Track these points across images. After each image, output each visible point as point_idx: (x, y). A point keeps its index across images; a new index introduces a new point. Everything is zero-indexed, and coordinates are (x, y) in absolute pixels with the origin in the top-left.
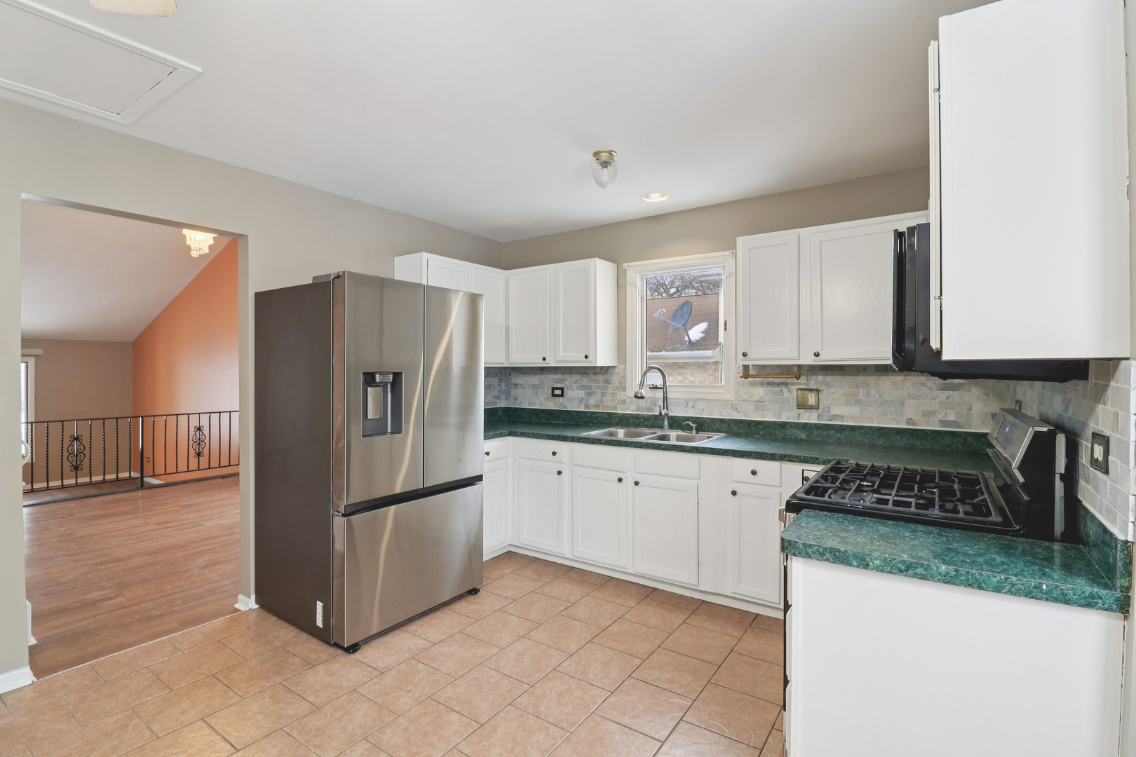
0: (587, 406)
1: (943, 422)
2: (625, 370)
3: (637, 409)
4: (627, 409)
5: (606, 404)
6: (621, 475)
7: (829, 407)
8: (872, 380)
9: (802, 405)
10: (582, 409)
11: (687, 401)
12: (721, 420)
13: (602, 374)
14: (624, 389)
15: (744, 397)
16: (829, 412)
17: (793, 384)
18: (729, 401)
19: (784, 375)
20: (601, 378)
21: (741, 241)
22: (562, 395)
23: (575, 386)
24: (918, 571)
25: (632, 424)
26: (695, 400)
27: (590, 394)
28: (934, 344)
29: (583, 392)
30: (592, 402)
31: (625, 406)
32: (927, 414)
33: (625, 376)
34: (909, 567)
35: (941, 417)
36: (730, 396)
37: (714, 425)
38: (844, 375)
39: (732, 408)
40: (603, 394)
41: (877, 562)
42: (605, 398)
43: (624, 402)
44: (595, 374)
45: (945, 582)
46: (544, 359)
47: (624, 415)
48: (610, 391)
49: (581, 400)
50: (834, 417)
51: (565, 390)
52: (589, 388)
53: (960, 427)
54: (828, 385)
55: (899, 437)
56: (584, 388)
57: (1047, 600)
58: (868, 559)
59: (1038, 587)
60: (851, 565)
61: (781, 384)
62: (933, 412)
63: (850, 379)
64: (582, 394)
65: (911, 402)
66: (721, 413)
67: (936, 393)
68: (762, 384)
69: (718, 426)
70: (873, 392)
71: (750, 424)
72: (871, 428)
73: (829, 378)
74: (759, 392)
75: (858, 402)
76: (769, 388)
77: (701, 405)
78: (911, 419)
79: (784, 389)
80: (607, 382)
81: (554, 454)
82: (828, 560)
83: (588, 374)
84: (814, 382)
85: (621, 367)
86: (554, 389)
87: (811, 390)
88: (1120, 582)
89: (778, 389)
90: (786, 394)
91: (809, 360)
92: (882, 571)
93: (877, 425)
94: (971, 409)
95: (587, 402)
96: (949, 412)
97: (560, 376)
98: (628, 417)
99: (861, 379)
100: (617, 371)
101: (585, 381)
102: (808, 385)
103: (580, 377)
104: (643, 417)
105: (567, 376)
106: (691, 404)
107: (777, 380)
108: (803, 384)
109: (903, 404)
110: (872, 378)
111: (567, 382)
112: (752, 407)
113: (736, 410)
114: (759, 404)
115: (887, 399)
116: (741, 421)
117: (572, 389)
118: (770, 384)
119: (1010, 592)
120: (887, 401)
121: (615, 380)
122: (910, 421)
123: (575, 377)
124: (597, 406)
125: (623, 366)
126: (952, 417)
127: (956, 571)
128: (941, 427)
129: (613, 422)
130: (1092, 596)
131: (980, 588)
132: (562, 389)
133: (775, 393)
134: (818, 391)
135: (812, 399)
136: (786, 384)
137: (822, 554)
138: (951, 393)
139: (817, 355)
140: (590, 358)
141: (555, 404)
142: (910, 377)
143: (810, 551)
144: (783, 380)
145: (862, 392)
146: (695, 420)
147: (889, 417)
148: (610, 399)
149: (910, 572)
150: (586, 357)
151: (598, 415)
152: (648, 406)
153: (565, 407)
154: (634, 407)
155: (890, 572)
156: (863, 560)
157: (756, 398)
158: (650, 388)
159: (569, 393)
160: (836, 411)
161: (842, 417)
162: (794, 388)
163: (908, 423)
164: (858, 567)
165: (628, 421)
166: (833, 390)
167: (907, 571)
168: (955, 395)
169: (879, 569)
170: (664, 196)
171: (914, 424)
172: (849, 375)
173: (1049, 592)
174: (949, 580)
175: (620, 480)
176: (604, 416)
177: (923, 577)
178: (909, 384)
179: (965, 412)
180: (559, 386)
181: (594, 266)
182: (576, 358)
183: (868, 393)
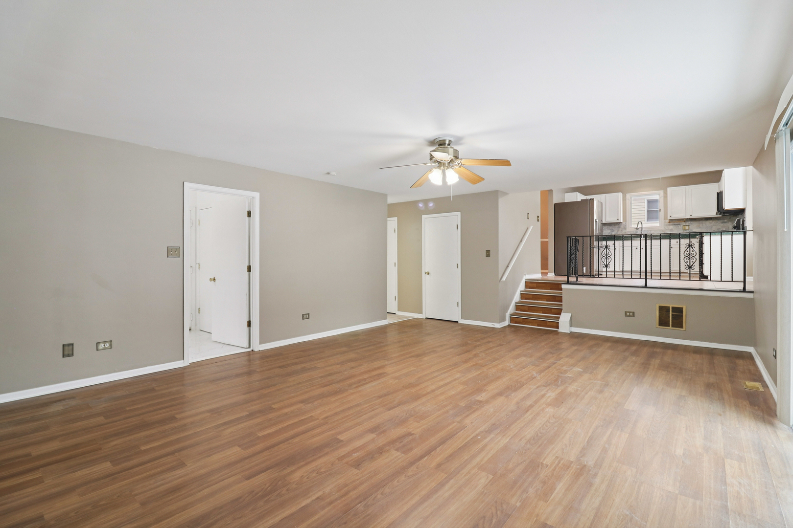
2: (626, 223)
7: (692, 229)
8: (704, 222)
9: (684, 230)
11: (648, 231)
14: (626, 229)
15: (667, 229)
18: (662, 230)
20: (617, 226)
21: (668, 189)
23: (607, 229)
26: (650, 230)
27: (613, 231)
28: (724, 207)
29: (610, 231)
30: (613, 233)
31: (626, 233)
33: (626, 225)
38: (696, 221)
40: (618, 231)
44: (615, 225)
48: (620, 230)
49: (609, 233)
52: (613, 229)
54: (692, 224)
56: (610, 229)
63: (698, 222)
65: (714, 227)
67: (721, 224)
68: (672, 225)
73: (692, 222)
74: (671, 227)
75: (700, 227)
80: (619, 227)
83: (613, 225)
84: (688, 223)
85: (624, 223)
87: (687, 225)
90: (679, 227)
91: (689, 217)
94: (729, 227)
95: (611, 233)
96: (724, 228)
99: (701, 222)
100: (623, 224)
101: (611, 227)
103: (609, 226)
107: (677, 223)
108: (684, 224)
109: (712, 227)
112: (669, 231)
113: (664, 232)
114: (672, 230)
115: (708, 226)
118: (674, 225)
121: (622, 226)
123: (606, 227)
133: (676, 227)
134: (689, 225)
135: (687, 228)
136: (679, 224)
139: (691, 215)
140: (619, 220)
144: (679, 223)
145: (701, 225)
148: (620, 232)
150: (617, 219)
152: (634, 233)
157: (670, 229)
158: (634, 227)
160: (694, 230)
162: (682, 225)
168: (725, 224)
175: (637, 248)
176: (619, 237)
179: (727, 228)
181: (620, 195)
182: (614, 220)
183: (703, 225)
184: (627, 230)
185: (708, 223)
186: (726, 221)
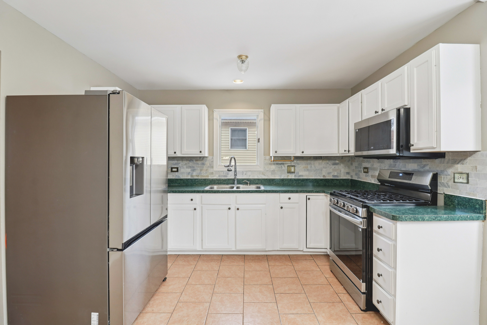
0: (192, 176)
1: (333, 176)
2: (213, 158)
3: (219, 176)
4: (214, 176)
5: (202, 175)
6: (229, 206)
7: (298, 172)
8: (312, 162)
9: (289, 172)
10: (189, 177)
11: (243, 172)
12: (258, 179)
13: (200, 160)
14: (212, 167)
15: (267, 169)
16: (298, 174)
17: (286, 164)
18: (261, 171)
19: (282, 160)
20: (200, 162)
22: (177, 171)
23: (185, 167)
24: (438, 218)
25: (217, 183)
26: (246, 171)
27: (194, 170)
29: (190, 169)
30: (195, 174)
31: (213, 175)
32: (329, 173)
33: (213, 161)
34: (436, 218)
35: (333, 174)
36: (262, 169)
37: (255, 181)
38: (303, 160)
39: (262, 174)
40: (201, 170)
41: (427, 218)
42: (202, 172)
43: (212, 173)
44: (197, 160)
45: (445, 221)
46: (175, 153)
47: (212, 180)
48: (205, 168)
49: (189, 174)
50: (300, 176)
51: (179, 169)
52: (193, 167)
53: (338, 177)
54: (298, 164)
55: (321, 182)
56: (190, 167)
57: (469, 220)
58: (424, 218)
59: (467, 217)
60: (419, 221)
61: (282, 164)
62: (331, 173)
63: (305, 161)
64: (189, 170)
65: (324, 169)
66: (258, 176)
67: (332, 166)
68: (274, 164)
69: (257, 182)
70: (313, 166)
71: (270, 180)
72: (313, 179)
73: (298, 162)
74: (273, 167)
75: (308, 170)
76: (277, 166)
77: (249, 173)
78: (324, 175)
79: (283, 166)
80: (203, 164)
81: (192, 200)
82: (412, 220)
83: (193, 161)
84: (293, 163)
85: (210, 157)
86: (172, 168)
87: (292, 166)
88: (484, 212)
89: (280, 166)
90: (283, 168)
91: (299, 154)
92: (428, 221)
93: (314, 178)
94: (341, 171)
95: (192, 174)
96: (335, 172)
97: (176, 162)
98: (215, 180)
99: (309, 161)
100: (208, 159)
101: (191, 164)
102: (291, 164)
103: (188, 162)
104: (223, 179)
105: (180, 162)
106: (245, 173)
107: (280, 162)
108: (289, 164)
109: (322, 170)
110: (312, 161)
111: (180, 165)
112: (270, 173)
113: (264, 175)
114: (273, 172)
115: (317, 168)
116: (267, 179)
117: (183, 168)
118: (277, 164)
119: (461, 220)
120: (317, 169)
121: (207, 163)
122: (324, 176)
123: (185, 162)
124: (197, 176)
125: (211, 157)
126: (336, 174)
127: (448, 216)
128: (333, 177)
129: (207, 183)
130: (479, 217)
131: (454, 220)
132: (177, 168)
133: (279, 168)
134: (295, 166)
135: (292, 169)
136: (283, 164)
137: (410, 219)
138: (335, 166)
139: (303, 152)
140: (203, 152)
141: (173, 176)
142: (324, 161)
143: (406, 218)
144: (282, 162)
145: (309, 166)
146: (248, 180)
147: (318, 175)
148: (205, 172)
149: (436, 219)
150: (201, 152)
151: (199, 180)
152: (225, 174)
153: (179, 177)
154: (217, 176)
155: (431, 221)
156: (423, 218)
157: (272, 170)
158: (225, 166)
159: (181, 170)
160: (300, 174)
161: (302, 176)
162: (286, 165)
163: (323, 177)
164: (421, 221)
165: (215, 182)
166: (299, 166)
167: (435, 219)
169: (428, 220)
170: (242, 81)
171: (325, 177)
172: (305, 160)
173: (470, 218)
174: (446, 220)
175: (229, 209)
176: (202, 180)
177: (440, 220)
178: (323, 163)
179: (339, 172)
180: (176, 166)
181: (204, 109)
182: (194, 153)
183: (311, 167)
184: (215, 169)
185: (317, 164)
186: (337, 162)
